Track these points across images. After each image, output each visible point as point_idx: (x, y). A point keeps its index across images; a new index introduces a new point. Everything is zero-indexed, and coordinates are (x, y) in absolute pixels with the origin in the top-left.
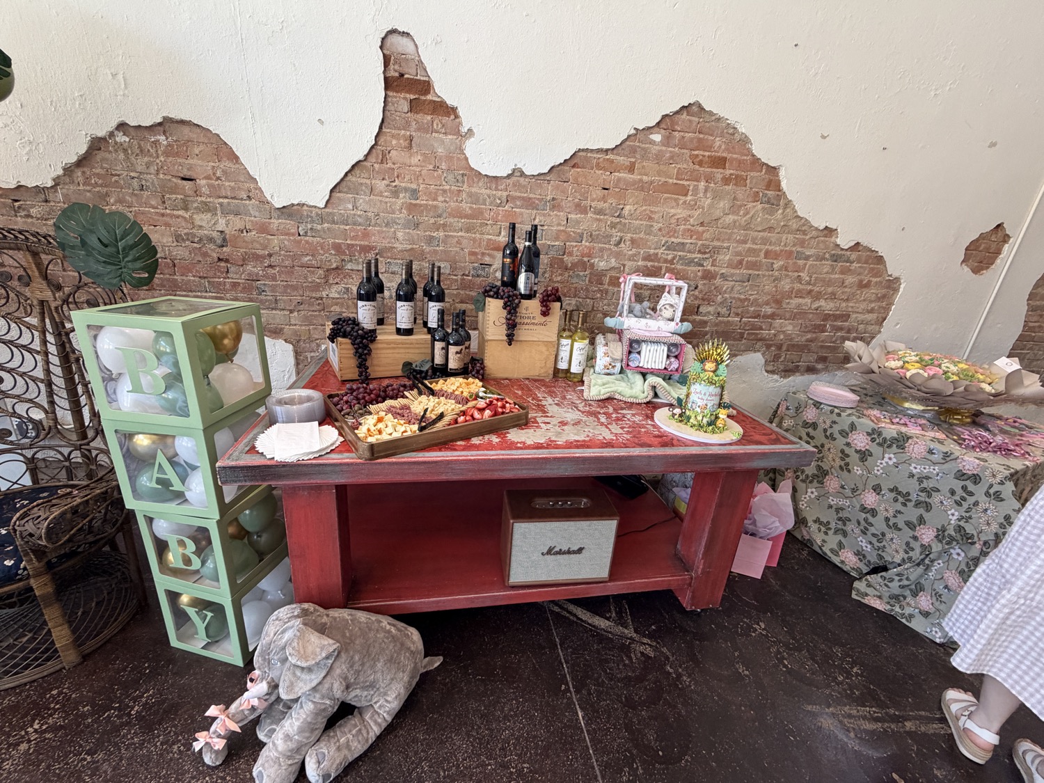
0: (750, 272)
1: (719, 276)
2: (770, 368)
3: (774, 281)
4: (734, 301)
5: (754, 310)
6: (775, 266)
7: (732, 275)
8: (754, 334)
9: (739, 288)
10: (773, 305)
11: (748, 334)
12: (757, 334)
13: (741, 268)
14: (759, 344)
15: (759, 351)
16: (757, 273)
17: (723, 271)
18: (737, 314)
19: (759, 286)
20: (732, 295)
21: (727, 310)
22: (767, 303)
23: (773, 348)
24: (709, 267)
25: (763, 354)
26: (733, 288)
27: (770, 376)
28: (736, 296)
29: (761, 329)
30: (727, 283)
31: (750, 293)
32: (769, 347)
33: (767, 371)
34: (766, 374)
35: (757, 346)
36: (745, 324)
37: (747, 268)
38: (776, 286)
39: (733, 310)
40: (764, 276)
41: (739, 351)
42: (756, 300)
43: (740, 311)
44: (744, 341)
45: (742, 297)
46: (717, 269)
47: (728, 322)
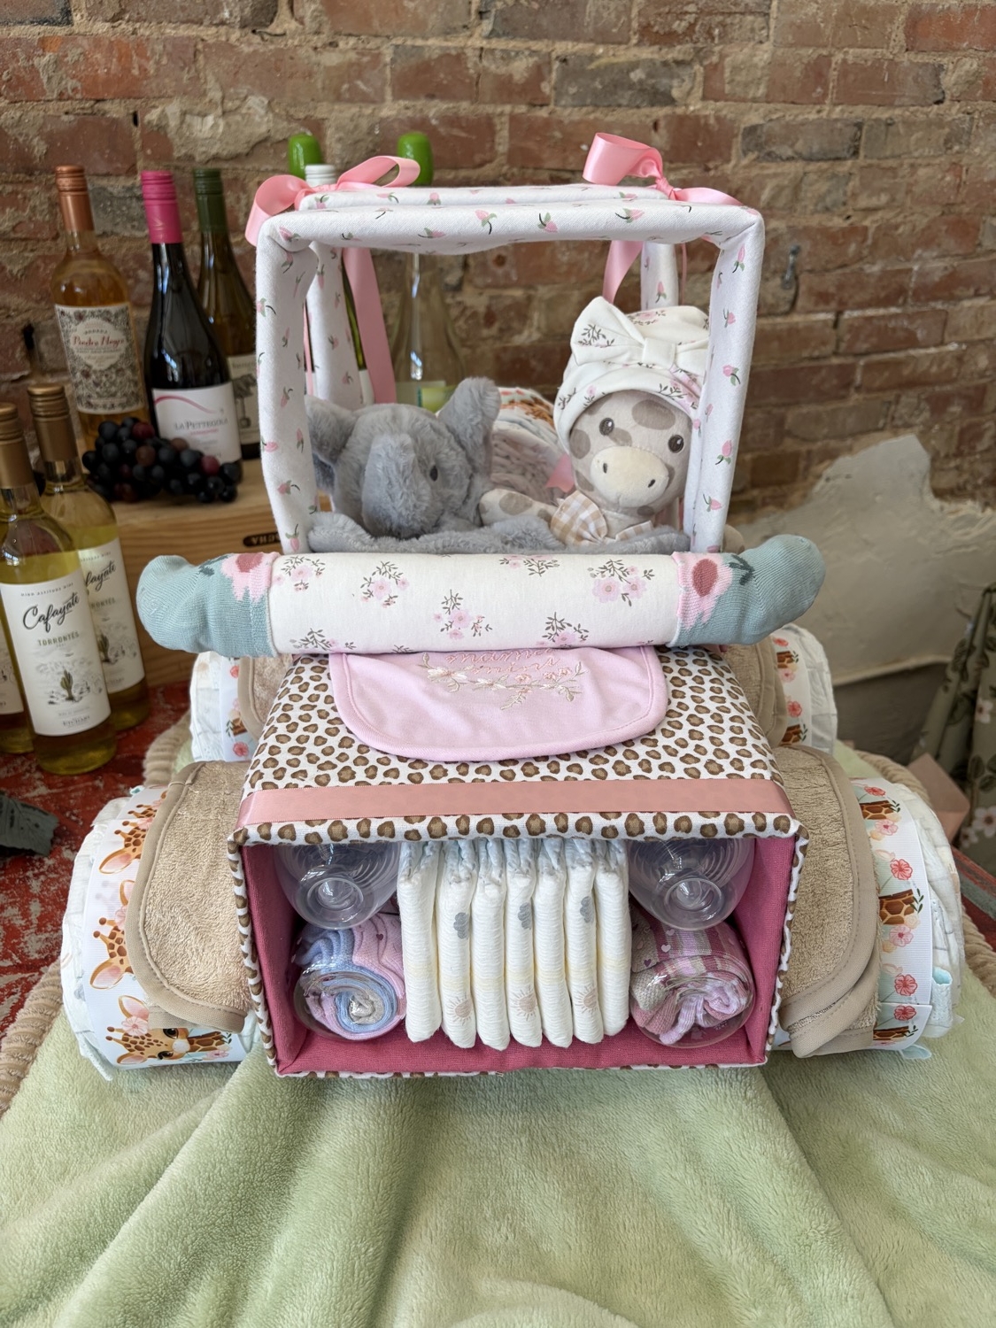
0: (859, 111)
1: (737, 144)
2: (947, 480)
3: (948, 143)
4: (806, 246)
5: (884, 273)
6: (948, 80)
7: (792, 132)
8: (886, 365)
9: (823, 187)
10: (950, 243)
11: (868, 367)
12: (898, 364)
13: (820, 101)
14: (909, 398)
15: (908, 426)
16: (883, 114)
17: (754, 118)
18: (823, 298)
19: (893, 170)
20: (801, 222)
21: (786, 285)
22: (927, 239)
23: (955, 409)
24: (695, 106)
25: (924, 437)
26: (797, 187)
27: (949, 506)
28: (815, 221)
29: (911, 341)
30: (772, 168)
31: (863, 202)
32: (939, 405)
33: (939, 493)
34: (936, 504)
35: (902, 410)
36: (855, 330)
37: (848, 96)
38: (955, 167)
39: (805, 279)
40: (910, 125)
41: (842, 437)
42: (887, 230)
43: (829, 282)
44: (855, 398)
45: (838, 222)
46: (727, 109)
47: (793, 331)
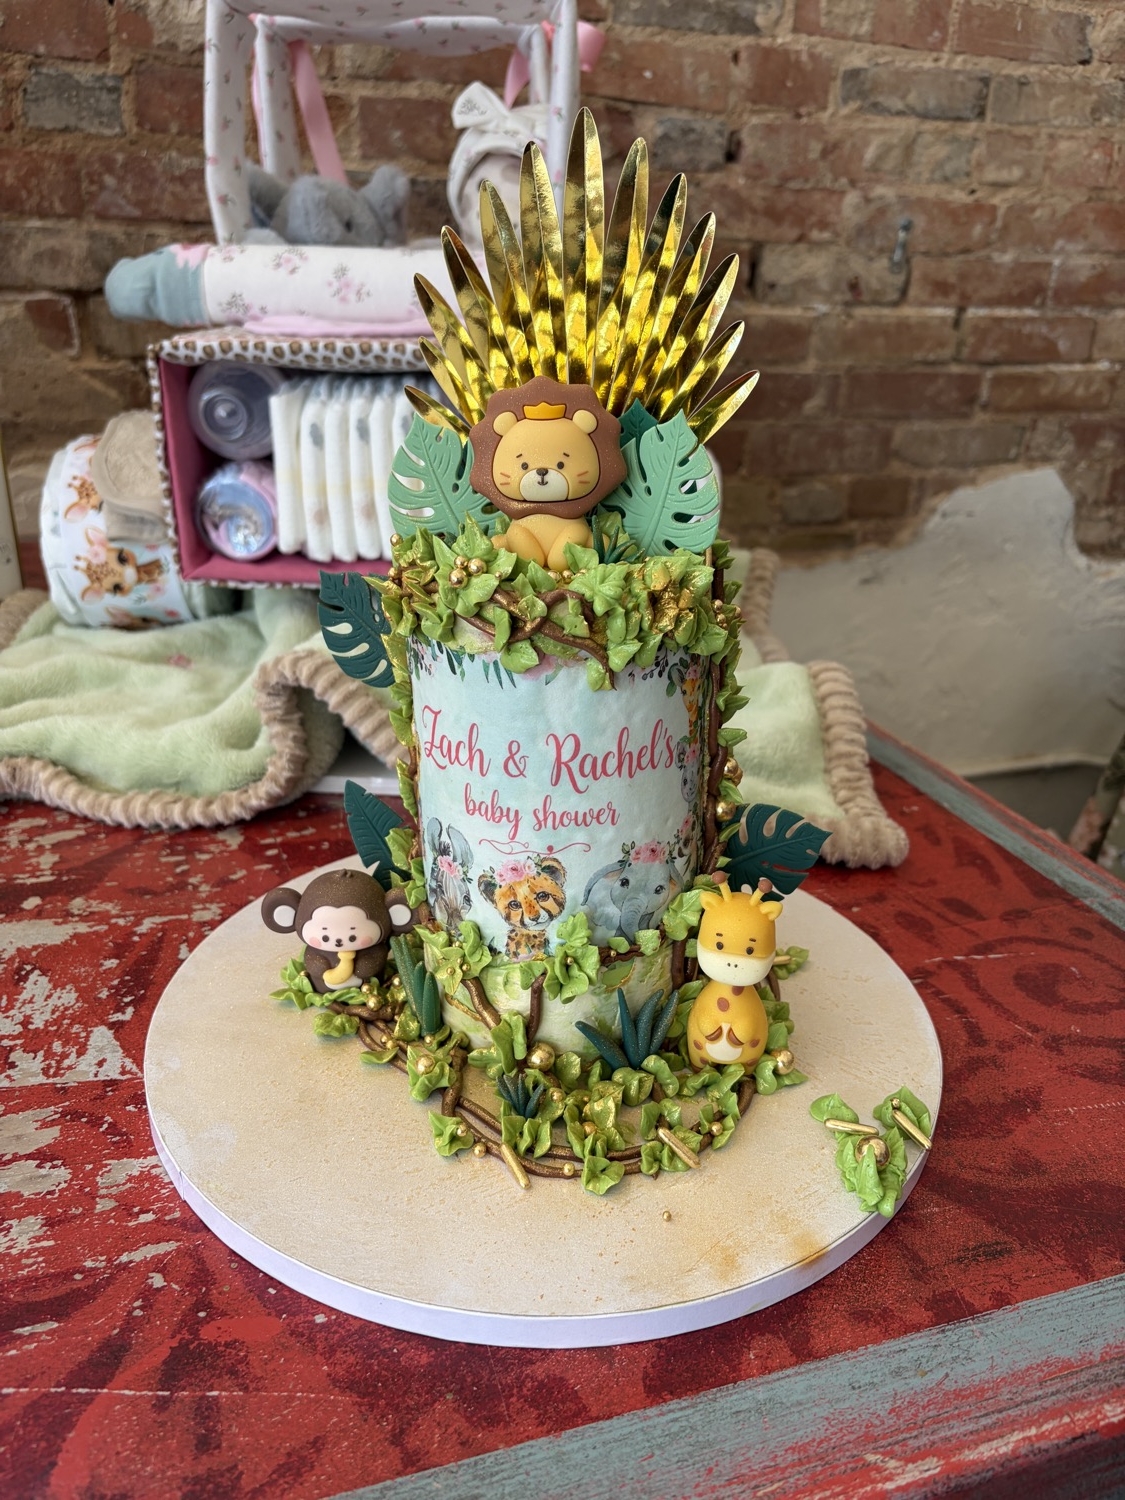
0: (986, 64)
1: (836, 89)
2: (1097, 533)
3: (1096, 112)
4: (920, 222)
5: (1018, 266)
6: (1097, 36)
7: (903, 81)
8: (1020, 379)
9: (941, 151)
10: (1099, 236)
11: (997, 381)
12: (1035, 380)
13: (936, 48)
14: (1048, 425)
15: (1046, 459)
16: (1016, 70)
17: (856, 60)
18: (940, 289)
19: (1028, 141)
20: (915, 191)
21: (895, 267)
22: (1070, 228)
23: (1107, 444)
24: (784, 38)
25: (1067, 474)
26: (909, 147)
27: (1100, 566)
28: (932, 192)
29: (1051, 354)
30: (878, 122)
31: (991, 174)
32: (1086, 437)
33: (1087, 549)
34: (1082, 561)
35: (1039, 438)
36: (982, 331)
37: (971, 45)
38: (1104, 143)
39: (919, 265)
40: (1048, 86)
41: (963, 465)
42: (1020, 211)
43: (950, 268)
44: (980, 418)
45: (959, 197)
46: (824, 47)
47: (903, 326)
